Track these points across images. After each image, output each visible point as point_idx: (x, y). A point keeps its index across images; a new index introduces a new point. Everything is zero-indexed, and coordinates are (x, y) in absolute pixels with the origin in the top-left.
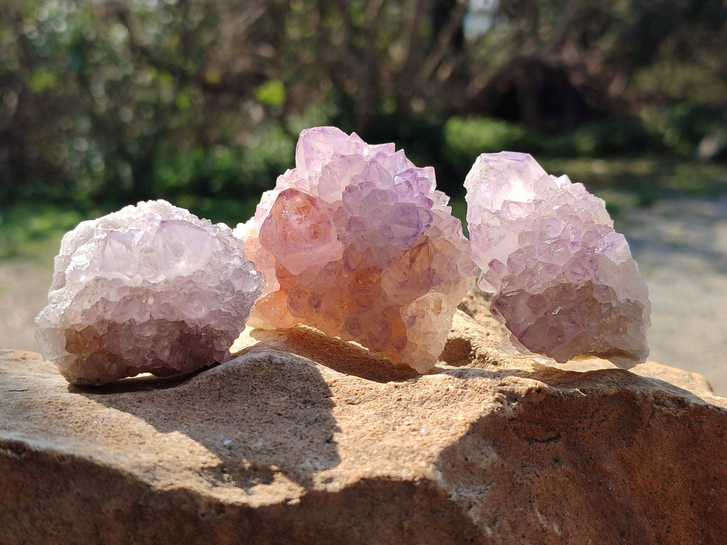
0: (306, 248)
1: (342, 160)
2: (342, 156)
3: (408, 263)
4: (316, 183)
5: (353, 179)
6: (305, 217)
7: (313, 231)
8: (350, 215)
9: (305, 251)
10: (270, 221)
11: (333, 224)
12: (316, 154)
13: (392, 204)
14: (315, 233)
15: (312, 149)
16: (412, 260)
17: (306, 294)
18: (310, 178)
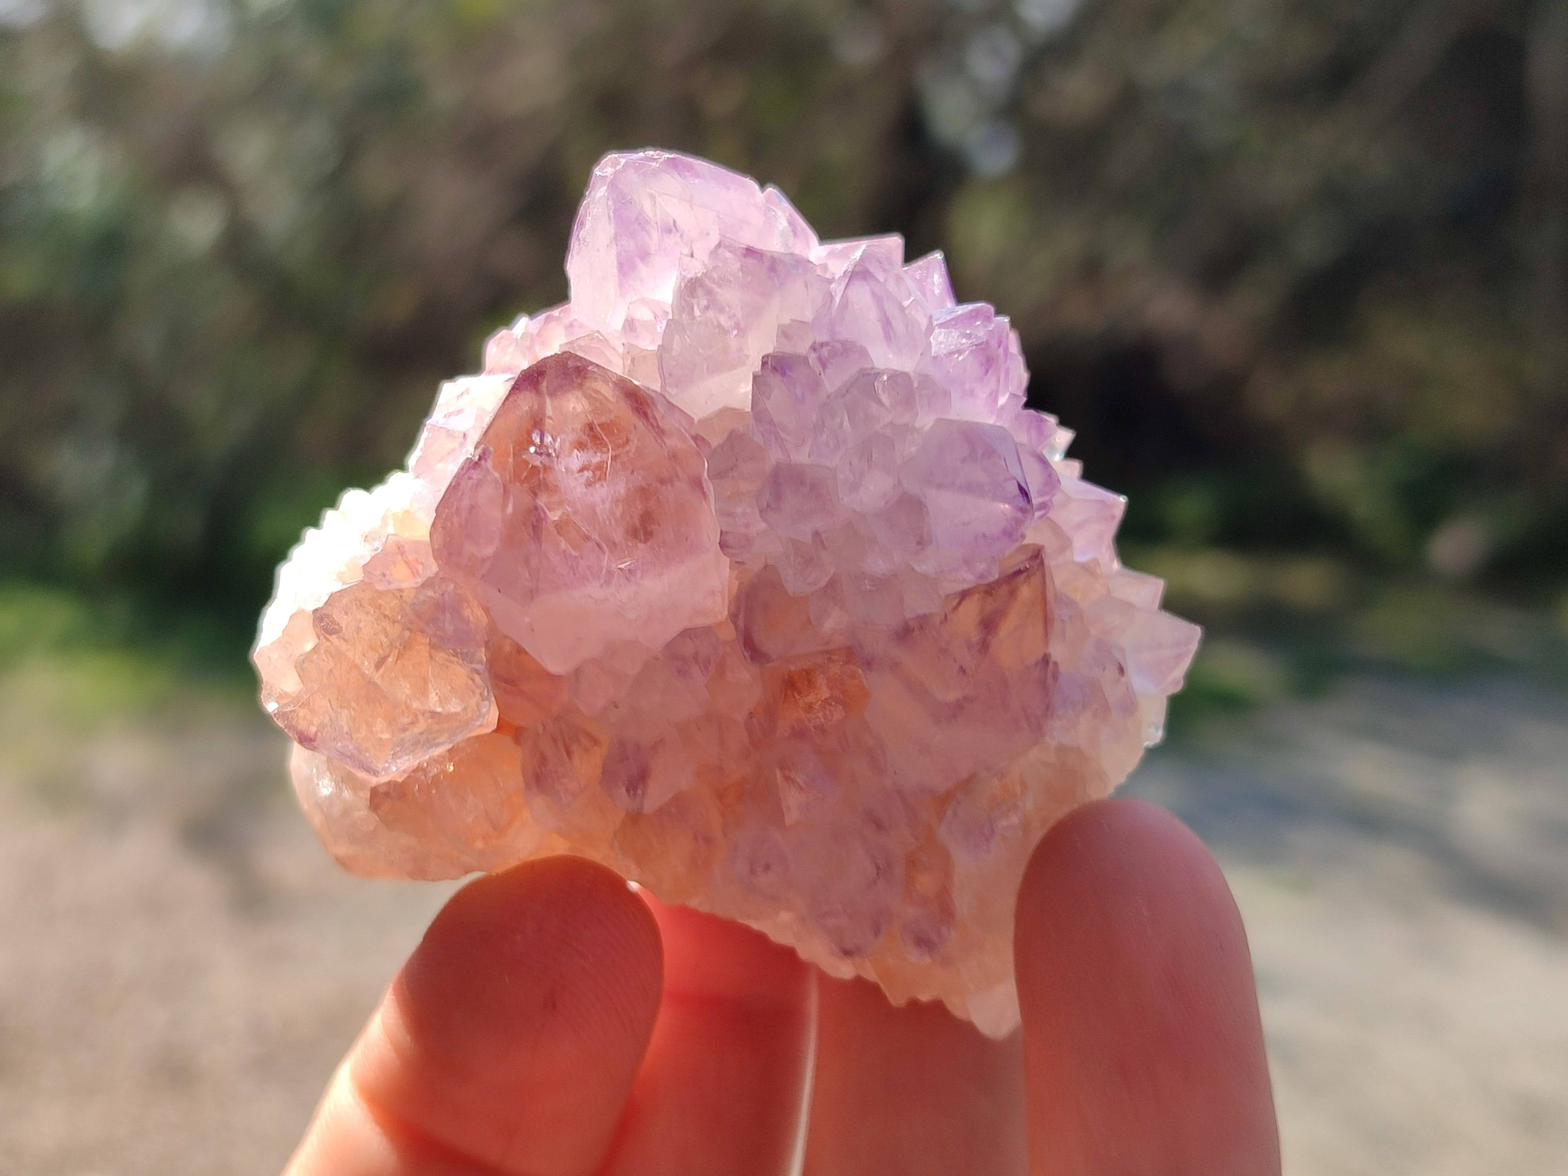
0: (609, 573)
1: (751, 262)
2: (750, 252)
3: (975, 636)
4: (649, 344)
5: (784, 333)
6: (614, 458)
7: (639, 507)
8: (775, 456)
9: (608, 583)
10: (476, 475)
11: (709, 487)
12: (655, 236)
13: (926, 421)
14: (647, 518)
15: (641, 222)
16: (989, 625)
17: (595, 741)
18: (630, 325)
